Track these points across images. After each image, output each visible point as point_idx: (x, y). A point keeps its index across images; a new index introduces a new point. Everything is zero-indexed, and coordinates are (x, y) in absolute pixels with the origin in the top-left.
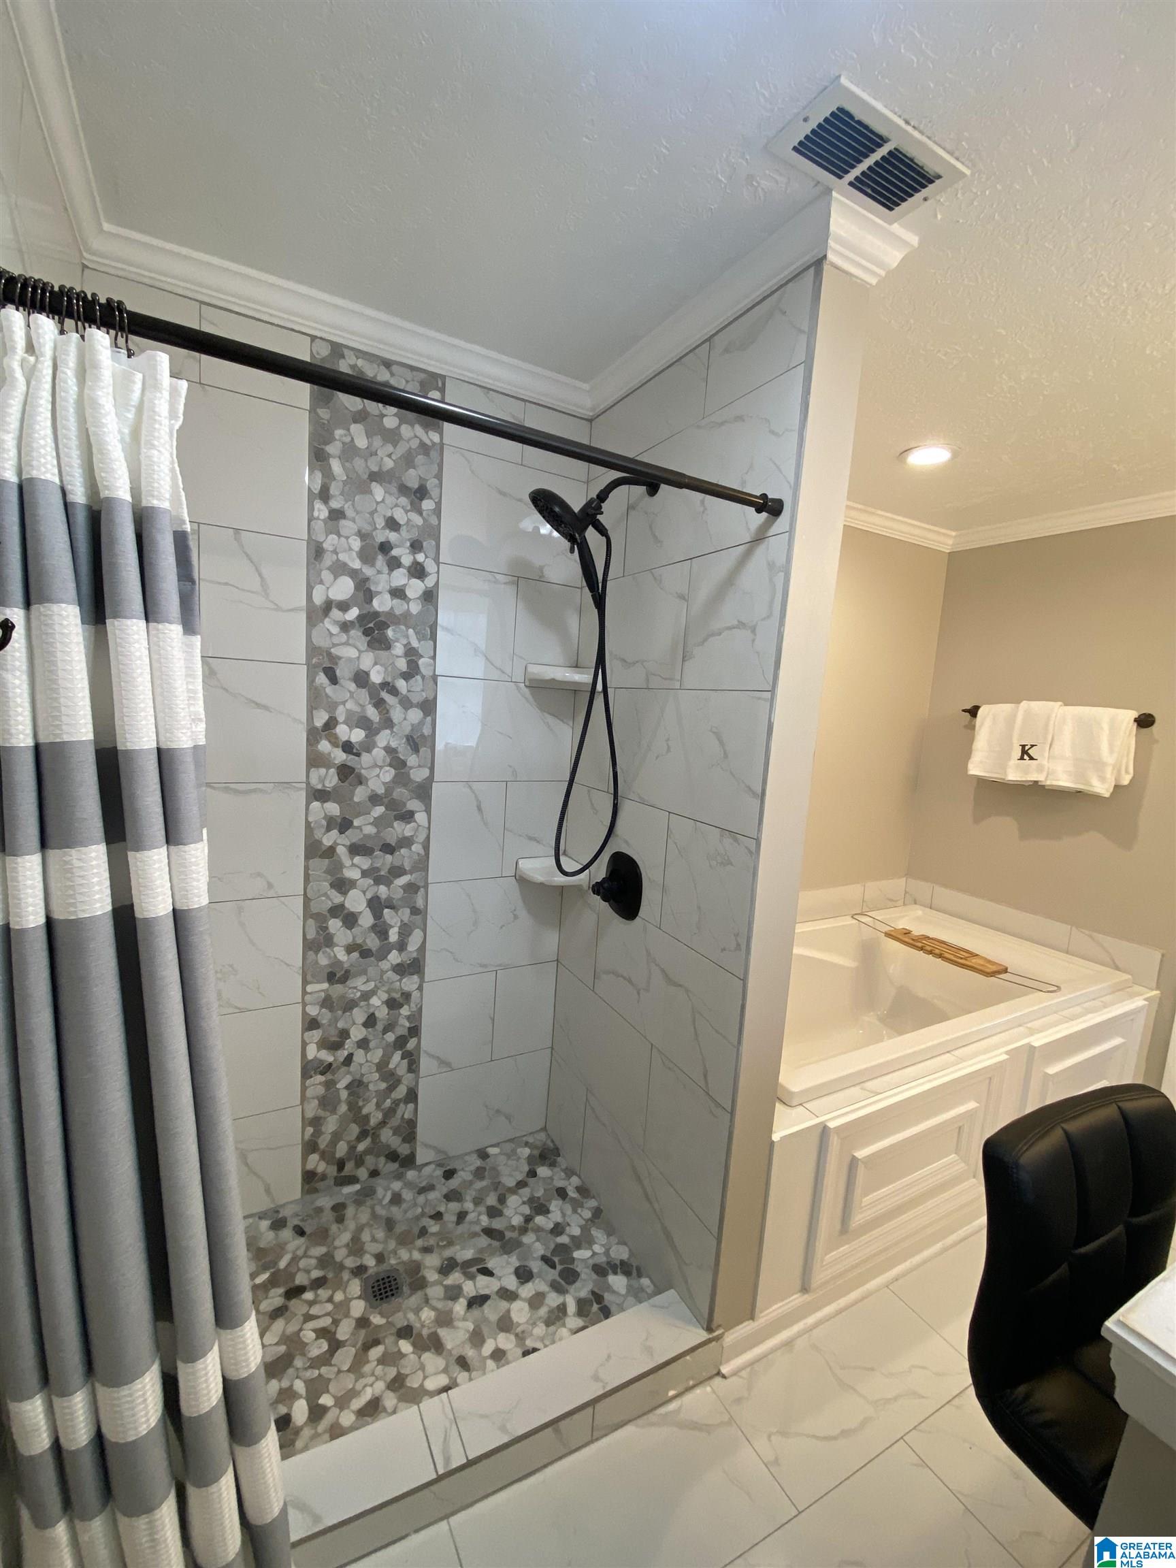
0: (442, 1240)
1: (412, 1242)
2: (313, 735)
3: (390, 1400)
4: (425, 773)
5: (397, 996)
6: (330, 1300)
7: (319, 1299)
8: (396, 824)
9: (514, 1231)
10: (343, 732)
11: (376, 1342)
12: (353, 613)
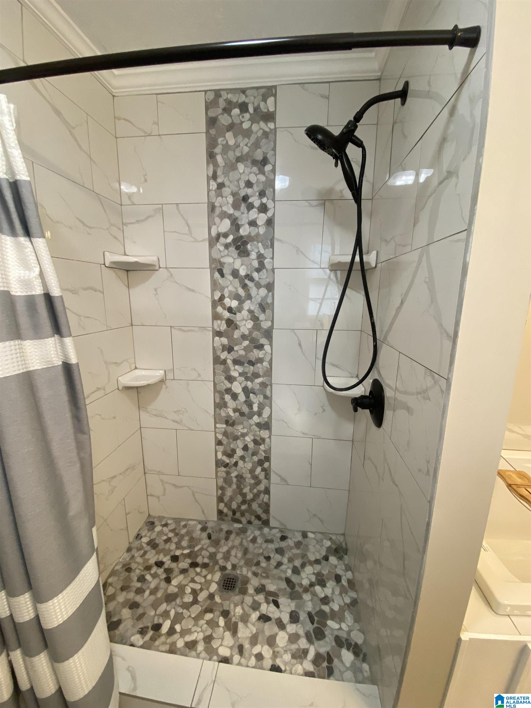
0: (264, 573)
1: (251, 566)
2: (214, 304)
3: (201, 647)
4: (269, 324)
5: (258, 439)
6: (205, 577)
7: (202, 574)
8: (255, 350)
9: (300, 588)
10: (227, 302)
11: (211, 611)
12: (231, 238)
